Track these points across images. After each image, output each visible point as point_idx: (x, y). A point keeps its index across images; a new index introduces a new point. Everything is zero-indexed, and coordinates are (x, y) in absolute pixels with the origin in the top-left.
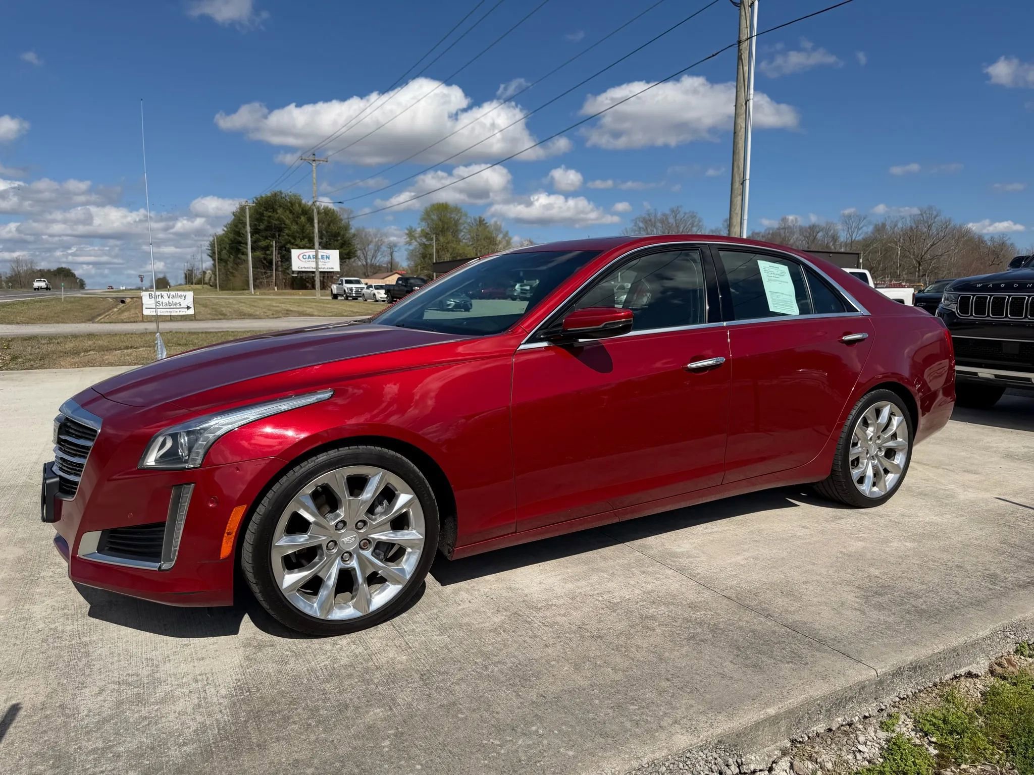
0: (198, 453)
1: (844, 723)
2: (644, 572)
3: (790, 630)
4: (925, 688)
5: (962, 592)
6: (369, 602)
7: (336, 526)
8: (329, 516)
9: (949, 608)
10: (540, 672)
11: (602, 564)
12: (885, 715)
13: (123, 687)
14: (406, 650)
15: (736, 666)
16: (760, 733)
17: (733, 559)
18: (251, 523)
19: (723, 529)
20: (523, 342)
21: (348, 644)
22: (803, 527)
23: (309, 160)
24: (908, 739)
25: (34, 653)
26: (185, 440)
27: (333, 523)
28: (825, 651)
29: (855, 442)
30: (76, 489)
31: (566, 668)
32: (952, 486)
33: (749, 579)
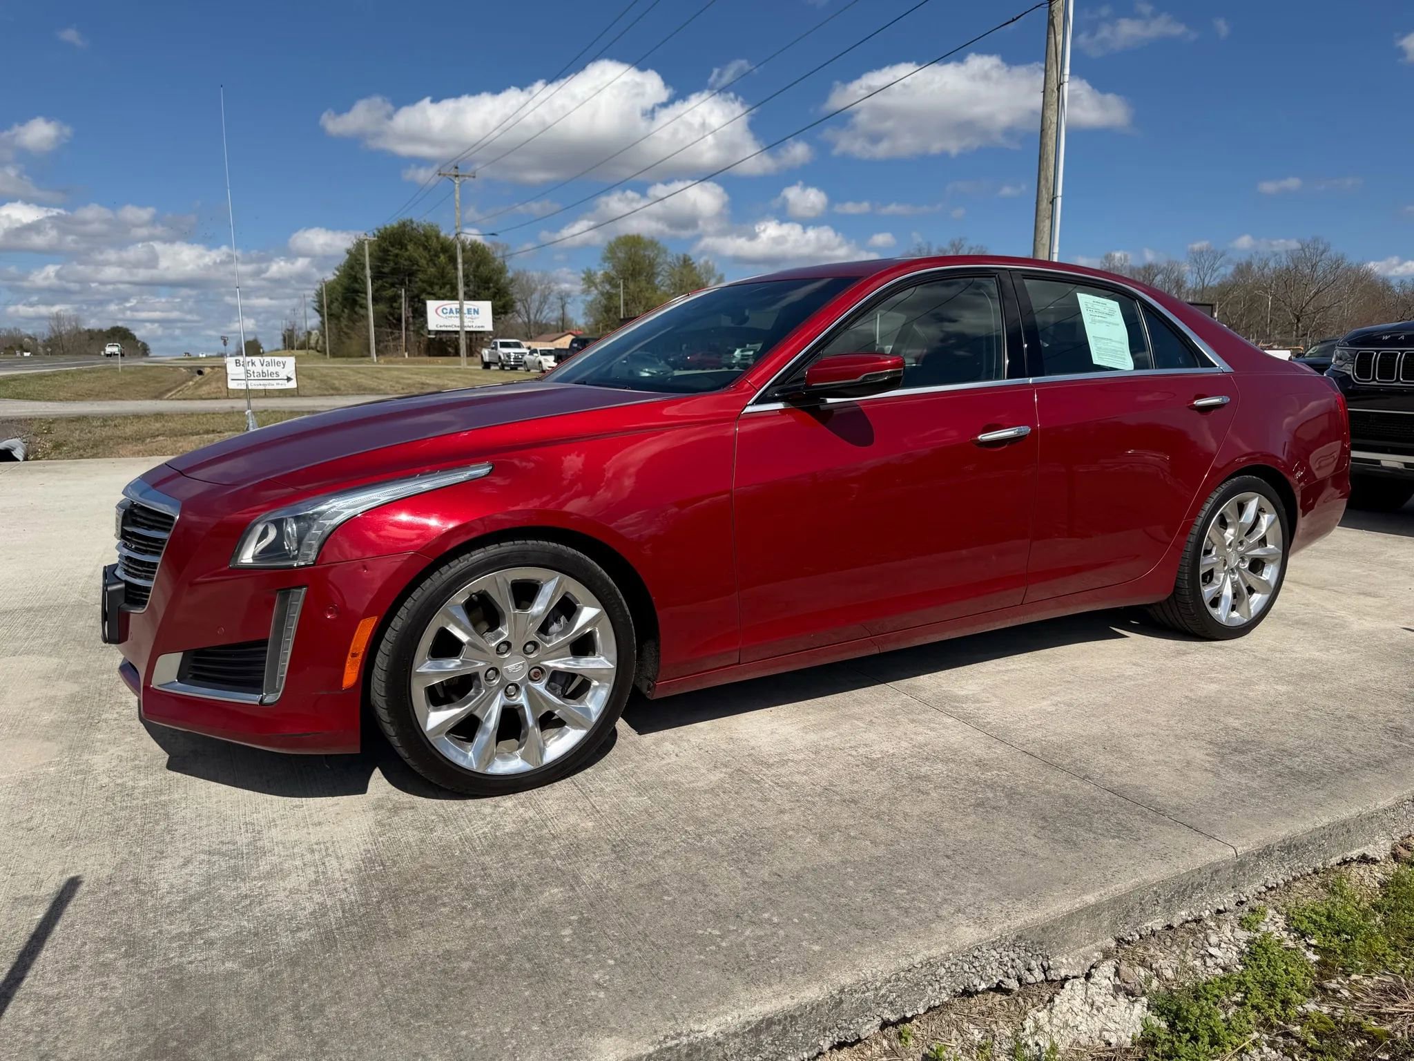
0: (310, 546)
1: (1190, 919)
2: (913, 721)
3: (1116, 797)
4: (1301, 876)
5: (1354, 749)
6: (542, 752)
7: (497, 649)
8: (488, 635)
9: (1336, 770)
10: (773, 844)
11: (856, 710)
12: (1247, 909)
13: (216, 858)
14: (593, 814)
15: (1042, 842)
16: (1074, 927)
17: (1036, 706)
18: (384, 642)
19: (1022, 666)
20: (750, 402)
21: (515, 806)
22: (1134, 665)
23: (450, 175)
24: (1278, 941)
25: (97, 815)
26: (292, 529)
27: (493, 645)
28: (1164, 823)
29: (1209, 548)
30: (147, 597)
31: (808, 840)
32: (1343, 613)
33: (1059, 730)
